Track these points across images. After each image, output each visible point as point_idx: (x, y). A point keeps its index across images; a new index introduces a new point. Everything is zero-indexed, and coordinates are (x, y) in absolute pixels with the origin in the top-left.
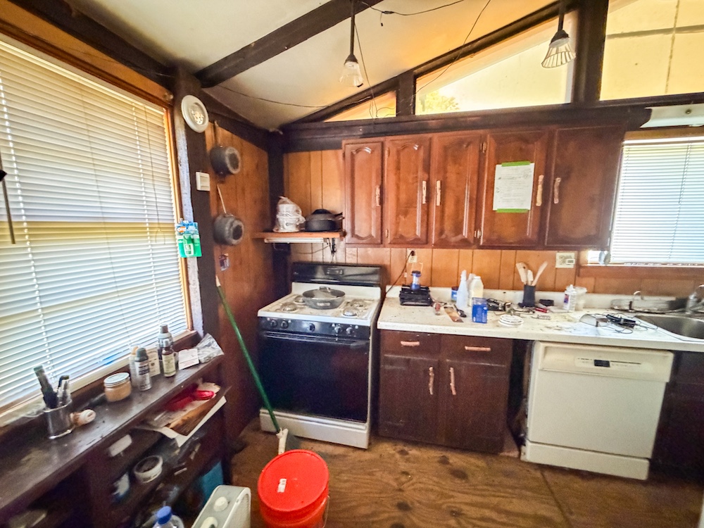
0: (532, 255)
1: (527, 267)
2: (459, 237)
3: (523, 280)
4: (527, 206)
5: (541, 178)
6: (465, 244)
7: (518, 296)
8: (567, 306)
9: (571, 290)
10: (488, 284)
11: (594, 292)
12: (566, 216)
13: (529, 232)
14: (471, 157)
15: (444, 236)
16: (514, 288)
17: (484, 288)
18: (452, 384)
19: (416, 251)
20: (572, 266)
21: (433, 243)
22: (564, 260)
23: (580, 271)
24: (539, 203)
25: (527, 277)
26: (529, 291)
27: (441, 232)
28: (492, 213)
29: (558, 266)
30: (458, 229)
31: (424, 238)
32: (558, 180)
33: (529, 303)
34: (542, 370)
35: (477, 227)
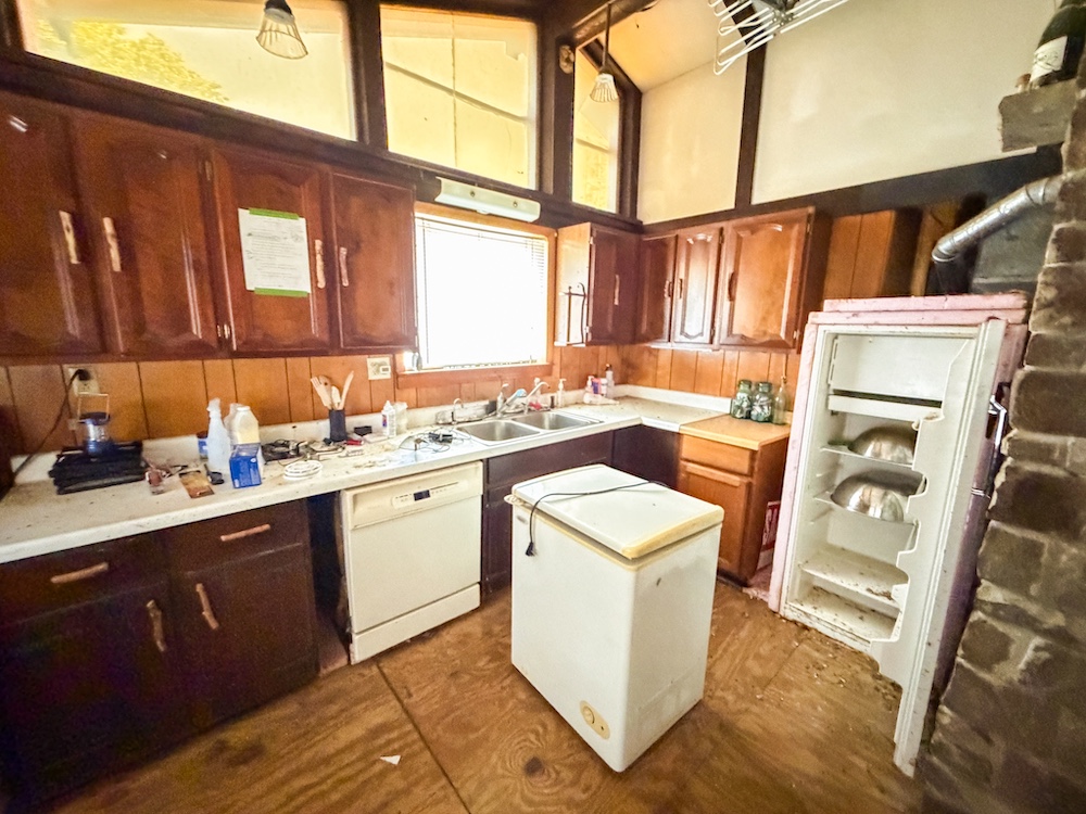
0: (335, 363)
1: (331, 382)
2: (185, 338)
3: (326, 403)
4: (305, 287)
5: (318, 244)
6: (200, 351)
7: (323, 428)
8: (387, 431)
9: (388, 409)
10: (266, 417)
11: (417, 407)
12: (362, 308)
13: (316, 329)
15: (146, 337)
16: (316, 418)
17: (261, 425)
18: (207, 614)
19: (92, 368)
20: (388, 375)
21: (122, 349)
22: (377, 367)
23: (398, 382)
24: (322, 284)
25: (331, 398)
26: (337, 418)
27: (138, 327)
28: (247, 297)
29: (372, 377)
30: (183, 323)
32: (343, 251)
33: (340, 437)
34: (355, 529)
35: (221, 318)
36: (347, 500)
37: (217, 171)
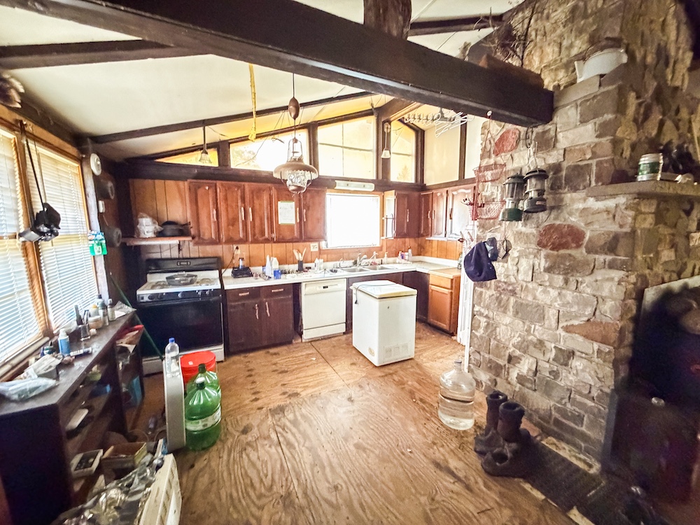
0: (300, 245)
1: (299, 251)
2: (263, 238)
3: (297, 258)
4: (293, 222)
5: (298, 209)
6: (267, 241)
7: (296, 267)
8: (316, 268)
9: (317, 261)
10: (280, 263)
11: (327, 261)
12: (310, 227)
13: (296, 234)
14: (265, 197)
15: (256, 237)
16: (294, 263)
18: (268, 311)
19: (239, 246)
20: (317, 250)
21: (250, 240)
22: (314, 247)
23: (321, 252)
24: (298, 221)
25: (299, 257)
26: (300, 263)
27: (254, 235)
28: (279, 226)
29: (312, 250)
30: (263, 233)
31: (245, 239)
32: (305, 211)
33: (301, 270)
34: (305, 295)
35: (272, 232)
36: (303, 285)
37: (274, 192)
